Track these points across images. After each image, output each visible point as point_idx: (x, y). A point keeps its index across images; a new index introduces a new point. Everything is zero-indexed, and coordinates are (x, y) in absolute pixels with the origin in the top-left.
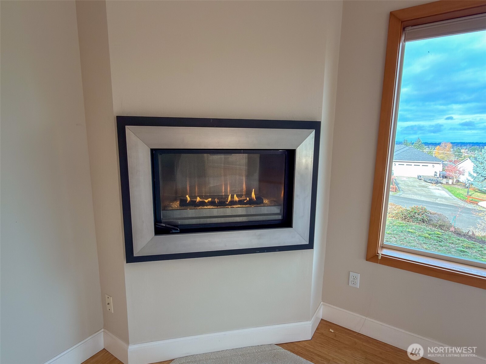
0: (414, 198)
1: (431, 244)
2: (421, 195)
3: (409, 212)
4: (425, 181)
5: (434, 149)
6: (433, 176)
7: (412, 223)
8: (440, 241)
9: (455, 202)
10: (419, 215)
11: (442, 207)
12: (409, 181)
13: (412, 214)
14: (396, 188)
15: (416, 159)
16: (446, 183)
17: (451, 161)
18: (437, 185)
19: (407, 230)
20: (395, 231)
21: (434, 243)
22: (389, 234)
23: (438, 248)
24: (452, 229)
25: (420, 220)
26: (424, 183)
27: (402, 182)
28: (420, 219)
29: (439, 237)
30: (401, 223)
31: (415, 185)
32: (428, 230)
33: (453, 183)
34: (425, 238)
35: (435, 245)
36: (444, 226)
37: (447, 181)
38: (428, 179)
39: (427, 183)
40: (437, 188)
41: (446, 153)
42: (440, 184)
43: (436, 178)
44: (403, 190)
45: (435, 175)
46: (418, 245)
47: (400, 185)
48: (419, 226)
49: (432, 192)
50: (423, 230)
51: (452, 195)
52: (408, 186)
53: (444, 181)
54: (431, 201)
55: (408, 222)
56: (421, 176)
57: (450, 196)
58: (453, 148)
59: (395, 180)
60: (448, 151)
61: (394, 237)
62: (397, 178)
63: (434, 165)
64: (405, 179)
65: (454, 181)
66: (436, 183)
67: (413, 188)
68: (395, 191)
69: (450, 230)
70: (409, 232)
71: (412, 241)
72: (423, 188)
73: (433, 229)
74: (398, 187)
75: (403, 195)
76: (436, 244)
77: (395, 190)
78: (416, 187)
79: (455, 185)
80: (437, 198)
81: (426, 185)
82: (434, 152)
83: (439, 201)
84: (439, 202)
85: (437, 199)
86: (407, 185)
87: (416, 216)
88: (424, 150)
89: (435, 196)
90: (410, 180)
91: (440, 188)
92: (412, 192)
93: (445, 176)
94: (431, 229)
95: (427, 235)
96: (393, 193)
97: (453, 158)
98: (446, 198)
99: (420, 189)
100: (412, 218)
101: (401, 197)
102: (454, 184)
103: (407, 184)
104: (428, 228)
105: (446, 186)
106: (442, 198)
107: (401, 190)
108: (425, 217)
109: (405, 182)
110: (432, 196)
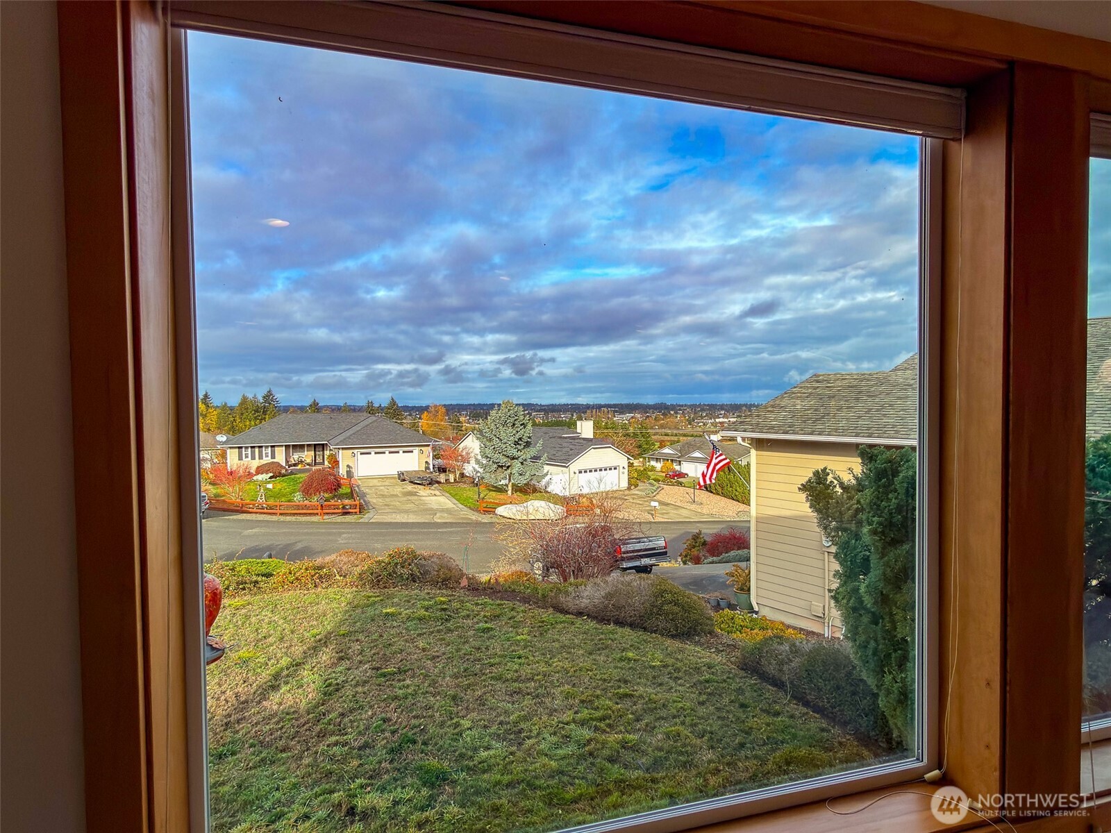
0: (396, 521)
1: (432, 632)
2: (407, 512)
3: (383, 564)
4: (411, 482)
5: (420, 418)
6: (424, 469)
7: (392, 589)
8: (446, 620)
9: (464, 514)
10: (403, 567)
11: (445, 530)
12: (384, 486)
13: (390, 569)
14: (361, 505)
15: (390, 440)
16: (446, 480)
17: (447, 439)
18: (433, 488)
19: (384, 611)
20: (358, 624)
21: (436, 629)
22: (344, 635)
23: (444, 640)
24: (464, 582)
25: (407, 579)
26: (410, 487)
27: (371, 490)
28: (407, 576)
29: (444, 610)
30: (370, 597)
31: (395, 493)
32: (424, 599)
33: (455, 480)
34: (420, 619)
35: (439, 631)
36: (450, 579)
37: (447, 478)
38: (416, 478)
39: (416, 486)
40: (433, 492)
41: (438, 425)
42: (437, 485)
43: (428, 473)
44: (374, 506)
45: (427, 468)
46: (408, 644)
47: (368, 496)
48: (407, 593)
49: (426, 502)
50: (415, 601)
51: (457, 502)
52: (383, 496)
53: (442, 478)
54: (426, 521)
55: (385, 587)
56: (403, 474)
57: (454, 506)
58: (448, 415)
59: (358, 486)
60: (442, 420)
61: (357, 640)
62: (360, 483)
63: (422, 448)
64: (375, 482)
65: (457, 476)
66: (430, 484)
67: (392, 499)
68: (360, 512)
69: (462, 585)
70: (387, 614)
71: (396, 639)
72: (410, 498)
73: (433, 591)
74: (364, 501)
75: (375, 519)
76: (441, 627)
77: (360, 509)
78: (396, 496)
79: (460, 482)
80: (434, 512)
81: (415, 490)
82: (420, 424)
83: (439, 518)
84: (439, 521)
85: (436, 514)
86: (381, 495)
87: (399, 570)
88: (404, 421)
89: (431, 509)
90: (387, 483)
91: (437, 493)
92: (392, 509)
93: (443, 469)
94: (429, 593)
95: (423, 612)
96: (356, 516)
97: (451, 434)
98: (448, 511)
99: (405, 499)
100: (391, 577)
101: (372, 523)
102: (457, 482)
103: (381, 493)
104: (423, 594)
105: (447, 487)
106: (443, 511)
107: (371, 507)
108: (415, 569)
109: (377, 489)
110: (427, 510)
